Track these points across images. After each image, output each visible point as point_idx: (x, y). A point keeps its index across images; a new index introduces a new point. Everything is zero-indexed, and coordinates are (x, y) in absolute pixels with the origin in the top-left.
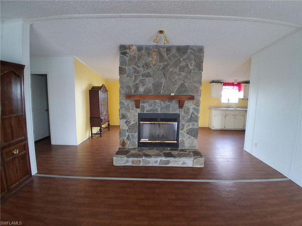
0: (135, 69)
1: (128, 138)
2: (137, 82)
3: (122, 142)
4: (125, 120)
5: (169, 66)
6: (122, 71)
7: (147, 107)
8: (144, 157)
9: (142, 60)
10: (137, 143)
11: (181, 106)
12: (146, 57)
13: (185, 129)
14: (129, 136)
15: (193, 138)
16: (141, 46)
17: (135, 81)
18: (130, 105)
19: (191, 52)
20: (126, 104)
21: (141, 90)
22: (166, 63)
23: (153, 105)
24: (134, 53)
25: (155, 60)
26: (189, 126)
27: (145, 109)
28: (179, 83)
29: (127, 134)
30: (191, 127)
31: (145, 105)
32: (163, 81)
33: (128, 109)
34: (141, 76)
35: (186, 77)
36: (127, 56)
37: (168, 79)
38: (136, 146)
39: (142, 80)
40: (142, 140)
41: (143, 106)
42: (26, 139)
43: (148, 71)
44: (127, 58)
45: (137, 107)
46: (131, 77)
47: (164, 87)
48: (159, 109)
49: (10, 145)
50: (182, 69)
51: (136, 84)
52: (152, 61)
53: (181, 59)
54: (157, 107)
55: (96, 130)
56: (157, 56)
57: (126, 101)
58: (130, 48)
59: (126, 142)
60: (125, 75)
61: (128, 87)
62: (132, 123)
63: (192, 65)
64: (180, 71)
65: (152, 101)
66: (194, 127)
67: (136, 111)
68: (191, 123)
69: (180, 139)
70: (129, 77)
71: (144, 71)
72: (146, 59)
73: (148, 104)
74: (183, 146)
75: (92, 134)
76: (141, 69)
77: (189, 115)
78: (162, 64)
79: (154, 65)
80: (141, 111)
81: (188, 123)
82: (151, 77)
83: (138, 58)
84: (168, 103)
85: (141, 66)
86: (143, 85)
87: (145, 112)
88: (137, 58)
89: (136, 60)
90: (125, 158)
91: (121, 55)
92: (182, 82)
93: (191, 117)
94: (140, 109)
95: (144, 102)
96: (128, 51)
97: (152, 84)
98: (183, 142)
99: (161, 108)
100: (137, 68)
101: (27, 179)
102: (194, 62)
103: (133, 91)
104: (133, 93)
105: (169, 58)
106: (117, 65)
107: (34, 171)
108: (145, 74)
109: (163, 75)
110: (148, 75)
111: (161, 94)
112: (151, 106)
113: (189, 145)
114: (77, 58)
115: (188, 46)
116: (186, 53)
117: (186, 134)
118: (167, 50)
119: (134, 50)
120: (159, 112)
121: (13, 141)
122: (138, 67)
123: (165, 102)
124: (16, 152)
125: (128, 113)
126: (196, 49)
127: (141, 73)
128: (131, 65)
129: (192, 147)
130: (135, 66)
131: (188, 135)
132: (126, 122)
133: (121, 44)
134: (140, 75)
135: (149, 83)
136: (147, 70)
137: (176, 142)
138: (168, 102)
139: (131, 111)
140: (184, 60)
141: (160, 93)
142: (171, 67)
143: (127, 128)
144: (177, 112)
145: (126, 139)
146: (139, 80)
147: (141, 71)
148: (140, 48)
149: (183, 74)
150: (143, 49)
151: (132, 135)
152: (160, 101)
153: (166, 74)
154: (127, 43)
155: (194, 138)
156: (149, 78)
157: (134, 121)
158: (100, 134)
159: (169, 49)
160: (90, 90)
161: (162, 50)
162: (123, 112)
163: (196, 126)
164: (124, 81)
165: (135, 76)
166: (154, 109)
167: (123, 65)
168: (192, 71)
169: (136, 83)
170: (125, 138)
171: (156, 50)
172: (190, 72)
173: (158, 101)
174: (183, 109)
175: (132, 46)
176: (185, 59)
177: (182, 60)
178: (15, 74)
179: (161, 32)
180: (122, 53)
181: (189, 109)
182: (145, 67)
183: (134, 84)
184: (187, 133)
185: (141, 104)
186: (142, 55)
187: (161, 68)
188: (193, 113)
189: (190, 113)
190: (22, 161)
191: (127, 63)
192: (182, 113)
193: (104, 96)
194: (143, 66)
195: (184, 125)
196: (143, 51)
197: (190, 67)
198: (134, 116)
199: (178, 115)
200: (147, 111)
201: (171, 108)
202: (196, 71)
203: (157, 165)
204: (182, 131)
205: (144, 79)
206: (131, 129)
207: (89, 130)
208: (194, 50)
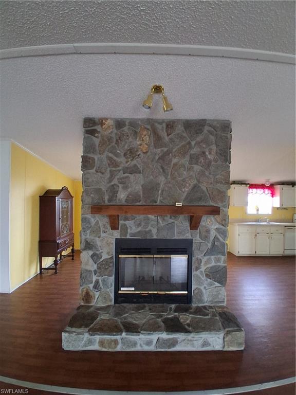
0: (110, 159)
1: (96, 286)
2: (115, 181)
3: (84, 293)
4: (91, 253)
5: (171, 155)
6: (87, 163)
7: (132, 228)
8: (124, 334)
9: (123, 143)
10: (112, 295)
11: (194, 224)
12: (131, 139)
13: (203, 268)
14: (97, 282)
15: (217, 284)
16: (122, 119)
17: (110, 180)
18: (101, 224)
19: (209, 131)
20: (93, 221)
21: (122, 196)
22: (165, 149)
23: (143, 224)
24: (110, 131)
25: (146, 144)
26: (209, 263)
27: (129, 231)
28: (190, 185)
29: (94, 278)
30: (213, 264)
31: (129, 223)
32: (162, 180)
33: (96, 231)
34: (122, 172)
35: (202, 174)
36: (97, 137)
37: (169, 177)
38: (111, 301)
39: (123, 178)
40: (122, 289)
41: (125, 225)
43: (134, 162)
44: (97, 141)
45: (114, 227)
46: (103, 173)
47: (162, 191)
48: (154, 231)
50: (194, 159)
51: (113, 185)
52: (141, 145)
53: (193, 143)
54: (150, 227)
55: (48, 262)
56: (150, 136)
57: (94, 217)
58: (102, 124)
59: (91, 293)
60: (93, 171)
61: (98, 191)
62: (105, 256)
63: (213, 153)
64: (190, 163)
65: (141, 217)
66: (218, 264)
67: (112, 234)
68: (212, 257)
69: (194, 287)
70: (99, 174)
71: (127, 162)
72: (131, 142)
73: (134, 223)
74: (201, 301)
75: (41, 268)
76: (122, 160)
77: (209, 242)
78: (159, 151)
79: (145, 153)
80: (121, 235)
81: (208, 257)
82: (140, 172)
83: (117, 140)
84: (171, 221)
85: (122, 154)
86: (125, 188)
87: (128, 237)
88: (115, 140)
89: (114, 144)
90: (86, 336)
91: (87, 135)
92: (195, 183)
93: (213, 244)
94: (119, 231)
95: (126, 219)
96: (98, 128)
97: (142, 186)
98: (200, 293)
99: (158, 230)
100: (115, 158)
102: (215, 148)
103: (106, 198)
104: (106, 202)
105: (172, 140)
106: (80, 153)
108: (127, 168)
109: (161, 170)
110: (134, 170)
111: (158, 203)
112: (139, 225)
113: (210, 300)
114: (17, 143)
115: (204, 121)
116: (201, 133)
117: (204, 278)
118: (167, 126)
119: (109, 127)
120: (155, 237)
122: (117, 155)
123: (166, 218)
125: (97, 238)
126: (218, 125)
127: (122, 165)
128: (104, 152)
129: (216, 302)
130: (110, 155)
131: (209, 280)
132: (92, 256)
133: (87, 116)
134: (119, 170)
135: (137, 184)
136: (131, 160)
137: (186, 292)
138: (171, 218)
139: (103, 235)
140: (198, 143)
141: (156, 202)
142: (175, 156)
143: (95, 267)
144: (188, 236)
145: (91, 288)
146: (118, 179)
147: (121, 162)
148: (120, 124)
149: (197, 168)
150: (125, 125)
151: (104, 281)
152: (155, 216)
153: (166, 167)
154: (96, 114)
155: (220, 285)
156: (136, 174)
157: (108, 253)
158: (56, 269)
159: (170, 125)
160: (42, 195)
161: (159, 126)
162: (88, 236)
163: (222, 262)
164: (90, 180)
165: (111, 171)
166: (145, 231)
167: (89, 152)
168: (213, 163)
169: (113, 183)
170: (91, 286)
171: (149, 127)
172: (209, 165)
173: (153, 217)
174: (198, 231)
175: (107, 119)
176: (199, 143)
177: (195, 145)
179: (158, 89)
180: (87, 132)
181: (210, 230)
182: (128, 156)
183: (109, 185)
184: (207, 276)
185: (121, 222)
186: (123, 134)
187: (157, 158)
188: (216, 238)
189: (212, 238)
191: (97, 148)
192: (197, 240)
193: (65, 205)
194: (125, 155)
195: (200, 261)
196: (126, 129)
197: (209, 157)
198: (108, 244)
199: (190, 242)
200: (132, 235)
201: (176, 229)
202: (219, 162)
203: (152, 348)
204: (198, 273)
205: (127, 177)
206: (102, 268)
207: (35, 264)
208: (214, 127)
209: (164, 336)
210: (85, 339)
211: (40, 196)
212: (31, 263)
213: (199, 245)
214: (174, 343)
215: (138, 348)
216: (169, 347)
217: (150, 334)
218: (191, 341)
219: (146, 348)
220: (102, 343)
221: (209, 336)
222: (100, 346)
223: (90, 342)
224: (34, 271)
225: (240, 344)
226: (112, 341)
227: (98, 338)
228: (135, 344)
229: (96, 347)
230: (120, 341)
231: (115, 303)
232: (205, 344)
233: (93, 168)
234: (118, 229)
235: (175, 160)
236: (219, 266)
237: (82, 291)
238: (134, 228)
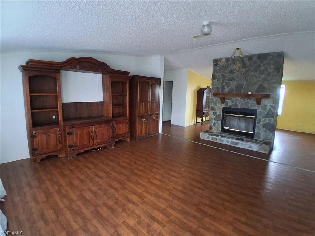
0: (223, 75)
1: (214, 124)
2: (224, 84)
4: (213, 112)
5: (250, 71)
6: (214, 77)
7: (230, 103)
8: (220, 137)
9: (229, 68)
11: (258, 103)
12: (232, 66)
13: (262, 123)
14: (215, 123)
15: (268, 131)
16: (228, 58)
17: (222, 83)
18: (217, 101)
19: (271, 58)
20: (215, 100)
21: (226, 90)
22: (247, 69)
23: (235, 102)
24: (223, 63)
25: (238, 67)
26: (266, 121)
27: (228, 104)
28: (258, 84)
29: (214, 121)
30: (267, 122)
31: (229, 101)
32: (244, 83)
33: (216, 104)
34: (227, 80)
35: (265, 79)
36: (218, 66)
37: (248, 81)
38: (219, 130)
39: (228, 82)
40: (224, 127)
41: (227, 102)
42: (159, 114)
43: (233, 76)
44: (218, 68)
45: (223, 102)
46: (219, 81)
47: (244, 87)
49: (152, 115)
50: (262, 72)
51: (223, 86)
52: (236, 68)
53: (261, 65)
54: (237, 103)
55: (199, 120)
56: (240, 64)
57: (215, 98)
58: (220, 61)
59: (212, 127)
60: (216, 80)
61: (217, 88)
62: (218, 114)
63: (271, 69)
64: (259, 74)
65: (234, 99)
66: (270, 122)
67: (221, 105)
68: (267, 119)
69: (256, 131)
71: (229, 76)
73: (231, 101)
74: (259, 137)
75: (196, 122)
77: (266, 111)
78: (244, 70)
79: (237, 71)
80: (225, 105)
81: (265, 118)
82: (235, 80)
83: (226, 67)
84: (248, 101)
85: (228, 73)
86: (228, 87)
87: (228, 107)
89: (225, 68)
90: (207, 135)
91: (214, 66)
92: (261, 83)
93: (268, 113)
94: (224, 104)
95: (227, 99)
96: (219, 63)
97: (235, 86)
98: (259, 133)
99: (241, 104)
100: (225, 74)
102: (273, 66)
104: (220, 92)
105: (251, 65)
106: (211, 73)
107: (160, 131)
108: (230, 78)
109: (245, 78)
110: (233, 79)
111: (242, 93)
112: (233, 102)
113: (264, 137)
115: (268, 53)
116: (266, 59)
117: (262, 128)
118: (249, 58)
119: (223, 62)
120: (239, 107)
121: (154, 113)
122: (226, 73)
123: (245, 100)
124: (154, 118)
125: (216, 106)
126: (275, 55)
127: (228, 77)
128: (220, 72)
129: (266, 139)
130: (223, 73)
131: (264, 129)
132: (213, 113)
133: (215, 58)
134: (226, 79)
135: (233, 84)
137: (253, 133)
138: (248, 100)
139: (218, 105)
140: (264, 65)
141: (241, 92)
142: (252, 72)
143: (214, 117)
144: (255, 107)
145: (212, 125)
146: (226, 83)
147: (227, 76)
148: (227, 60)
149: (263, 76)
150: (230, 60)
151: (217, 122)
153: (247, 77)
154: (218, 57)
155: (270, 132)
156: (233, 81)
157: (219, 113)
158: (202, 123)
159: (250, 58)
161: (245, 59)
162: (212, 105)
163: (272, 121)
164: (214, 84)
165: (222, 80)
166: (235, 105)
167: (215, 73)
168: (271, 74)
169: (223, 85)
170: (212, 124)
171: (240, 59)
173: (239, 99)
174: (261, 106)
175: (222, 59)
177: (262, 66)
178: (157, 83)
179: (238, 49)
181: (267, 106)
182: (230, 73)
183: (222, 85)
186: (229, 64)
187: (243, 73)
188: (270, 110)
189: (268, 110)
190: (156, 123)
191: (218, 71)
192: (259, 109)
193: (208, 95)
194: (229, 73)
195: (260, 120)
196: (230, 62)
197: (269, 71)
198: (220, 109)
199: (256, 111)
200: (229, 106)
201: (250, 105)
202: (275, 73)
203: (229, 144)
204: (259, 125)
205: (229, 82)
206: (217, 118)
207: (194, 120)
208: (273, 56)
209: (234, 140)
211: (198, 91)
212: (192, 119)
213: (260, 112)
214: (237, 144)
215: (224, 143)
216: (235, 145)
217: (228, 139)
218: (244, 144)
219: (227, 143)
220: (212, 138)
221: (252, 144)
223: (209, 137)
224: (193, 122)
225: (265, 151)
226: (215, 138)
227: (211, 136)
228: (223, 141)
229: (210, 140)
230: (218, 139)
231: (221, 132)
232: (250, 147)
233: (216, 79)
234: (224, 103)
235: (251, 74)
236: (270, 123)
237: (209, 125)
238: (231, 103)
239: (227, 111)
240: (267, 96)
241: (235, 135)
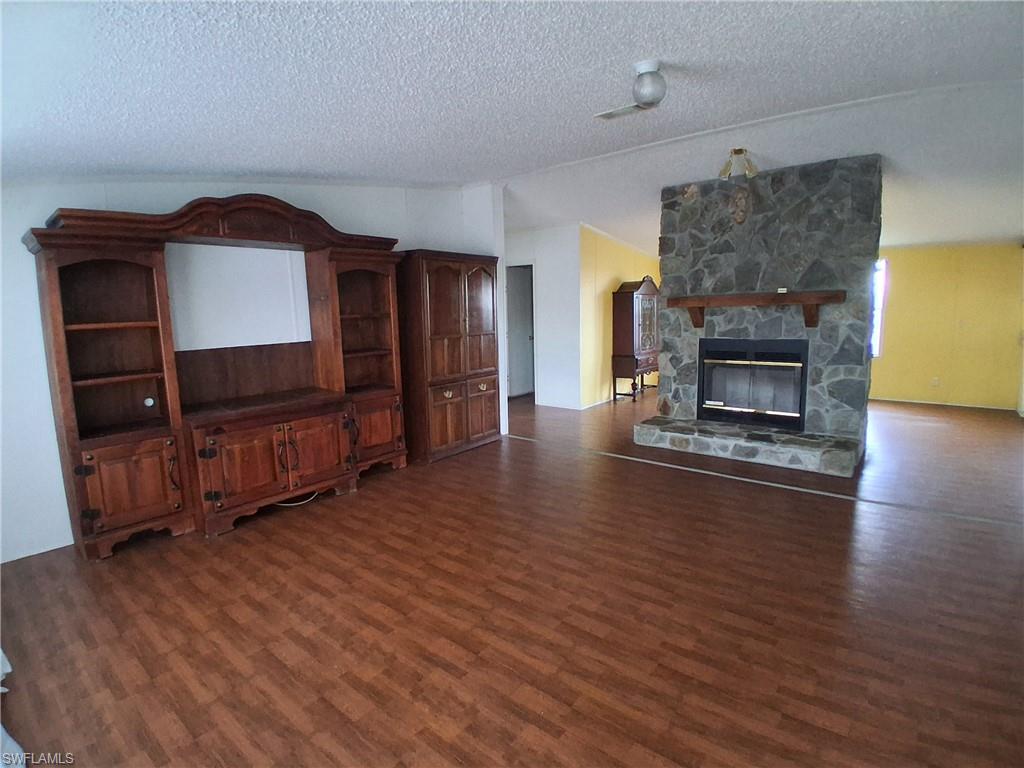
0: (693, 236)
1: (676, 396)
2: (700, 265)
3: (662, 403)
4: (670, 356)
5: (777, 221)
6: (665, 246)
7: (721, 325)
8: (696, 434)
9: (711, 213)
10: (695, 409)
11: (811, 321)
12: (721, 207)
13: (825, 383)
14: (677, 391)
15: (847, 407)
16: (709, 181)
17: (694, 264)
18: (681, 320)
19: (841, 177)
20: (673, 318)
21: (708, 283)
22: (770, 214)
23: (736, 319)
24: (693, 201)
25: (742, 211)
26: (836, 376)
27: (717, 329)
28: (806, 261)
29: (674, 386)
30: (842, 377)
31: (718, 319)
32: (763, 258)
33: (676, 329)
34: (708, 252)
35: (827, 243)
36: (678, 211)
37: (775, 253)
38: (693, 414)
39: (710, 260)
40: (707, 402)
41: (712, 321)
42: (496, 372)
43: (726, 237)
44: (677, 216)
45: (698, 324)
46: (684, 257)
47: (764, 273)
48: (752, 329)
49: (476, 375)
50: (815, 223)
51: (697, 271)
52: (733, 213)
53: (814, 199)
54: (745, 324)
55: (625, 386)
56: (746, 198)
57: (673, 312)
58: (683, 193)
59: (670, 405)
60: (673, 254)
61: (678, 279)
62: (686, 361)
63: (846, 209)
64: (809, 229)
65: (733, 311)
66: (850, 377)
67: (695, 333)
68: (842, 367)
69: (808, 408)
70: (681, 258)
71: (715, 239)
72: (720, 211)
73: (725, 318)
74: (818, 428)
75: (615, 394)
76: (709, 236)
77: (835, 345)
78: (759, 217)
79: (740, 223)
80: (706, 335)
81: (834, 367)
82: (733, 251)
83: (702, 211)
84: (778, 314)
85: (709, 229)
86: (712, 273)
87: (716, 337)
88: (699, 212)
89: (698, 216)
90: (658, 432)
91: (665, 210)
92: (815, 257)
93: (842, 349)
94: (703, 329)
95: (713, 314)
96: (679, 199)
97: (735, 270)
98: (817, 415)
99: (756, 327)
100: (700, 235)
101: (490, 435)
102: (850, 201)
103: (688, 287)
104: (689, 292)
105: (780, 200)
106: (656, 232)
107: (504, 430)
108: (715, 246)
109: (763, 244)
110: (726, 248)
111: (757, 291)
112: (730, 321)
113: (834, 428)
114: (587, 226)
115: (836, 161)
116: (827, 181)
117: (826, 397)
118: (773, 180)
119: (692, 196)
120: (752, 337)
121: (479, 371)
122: (702, 231)
123: (769, 311)
124: (483, 387)
125: (676, 339)
126: (856, 166)
127: (709, 244)
128: (686, 229)
129: (843, 432)
130: (694, 231)
131: (834, 401)
132: (671, 359)
133: (665, 186)
134: (705, 251)
135: (728, 266)
136: (722, 235)
137: (798, 415)
138: (776, 311)
139: (683, 334)
140: (821, 199)
141: (754, 289)
142: (784, 223)
143: (675, 373)
144: (802, 334)
145: (670, 398)
146: (704, 262)
147: (707, 240)
148: (706, 188)
149: (820, 235)
150: (713, 189)
151: (684, 390)
152: (754, 309)
153: (769, 240)
154: (675, 182)
155: (852, 409)
156: (728, 254)
157: (690, 357)
158: (633, 395)
159: (778, 178)
160: (616, 290)
161: (761, 183)
162: (666, 336)
163: (857, 375)
164: (669, 267)
165: (694, 253)
166: (739, 329)
167: (668, 232)
168: (846, 225)
169: (696, 268)
170: (670, 395)
171: (746, 185)
172: (840, 227)
173: (750, 310)
174: (818, 328)
175: (689, 185)
176: (824, 197)
177: (816, 201)
178: (485, 271)
179: (739, 152)
180: (665, 207)
181: (837, 327)
182: (716, 230)
183: (693, 270)
184: (831, 393)
185: (707, 318)
186: (711, 202)
187: (758, 226)
188: (848, 339)
189: (841, 340)
190: (489, 404)
191: (677, 224)
192: (814, 338)
193: (647, 306)
194: (713, 229)
195: (819, 373)
196: (714, 195)
197: (839, 217)
198: (690, 345)
199: (804, 344)
200: (724, 334)
201: (784, 326)
202: (858, 222)
203: (727, 455)
204: (816, 388)
205: (715, 259)
206: (683, 374)
207: (608, 385)
208: (849, 169)
209: (742, 443)
210: (656, 435)
211: (613, 293)
212: (602, 383)
213: (819, 348)
214: (754, 452)
215: (712, 453)
216: (748, 455)
217: (725, 438)
218: (776, 453)
219: (721, 454)
220: (673, 441)
221: (801, 451)
222: (670, 443)
223: (661, 439)
224: (606, 395)
225: (843, 468)
226: (683, 440)
227: (669, 434)
228: (708, 447)
229: (666, 445)
230: (691, 441)
231: (698, 418)
232: (794, 459)
233: (672, 252)
234: (702, 326)
235: (784, 228)
236: (852, 380)
237: (660, 400)
238: (723, 325)
239: (713, 351)
240: (838, 297)
241: (745, 425)
